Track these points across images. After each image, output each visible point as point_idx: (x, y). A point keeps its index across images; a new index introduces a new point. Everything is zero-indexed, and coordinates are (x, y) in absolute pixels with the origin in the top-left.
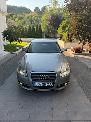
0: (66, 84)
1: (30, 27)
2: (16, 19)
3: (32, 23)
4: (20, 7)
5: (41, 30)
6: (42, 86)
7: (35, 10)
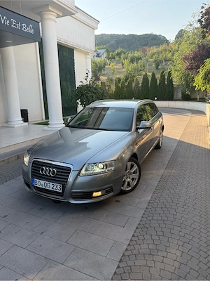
0: (95, 194)
1: (145, 78)
2: (126, 62)
3: (160, 67)
4: (144, 35)
5: (171, 81)
6: (44, 187)
7: (177, 37)
